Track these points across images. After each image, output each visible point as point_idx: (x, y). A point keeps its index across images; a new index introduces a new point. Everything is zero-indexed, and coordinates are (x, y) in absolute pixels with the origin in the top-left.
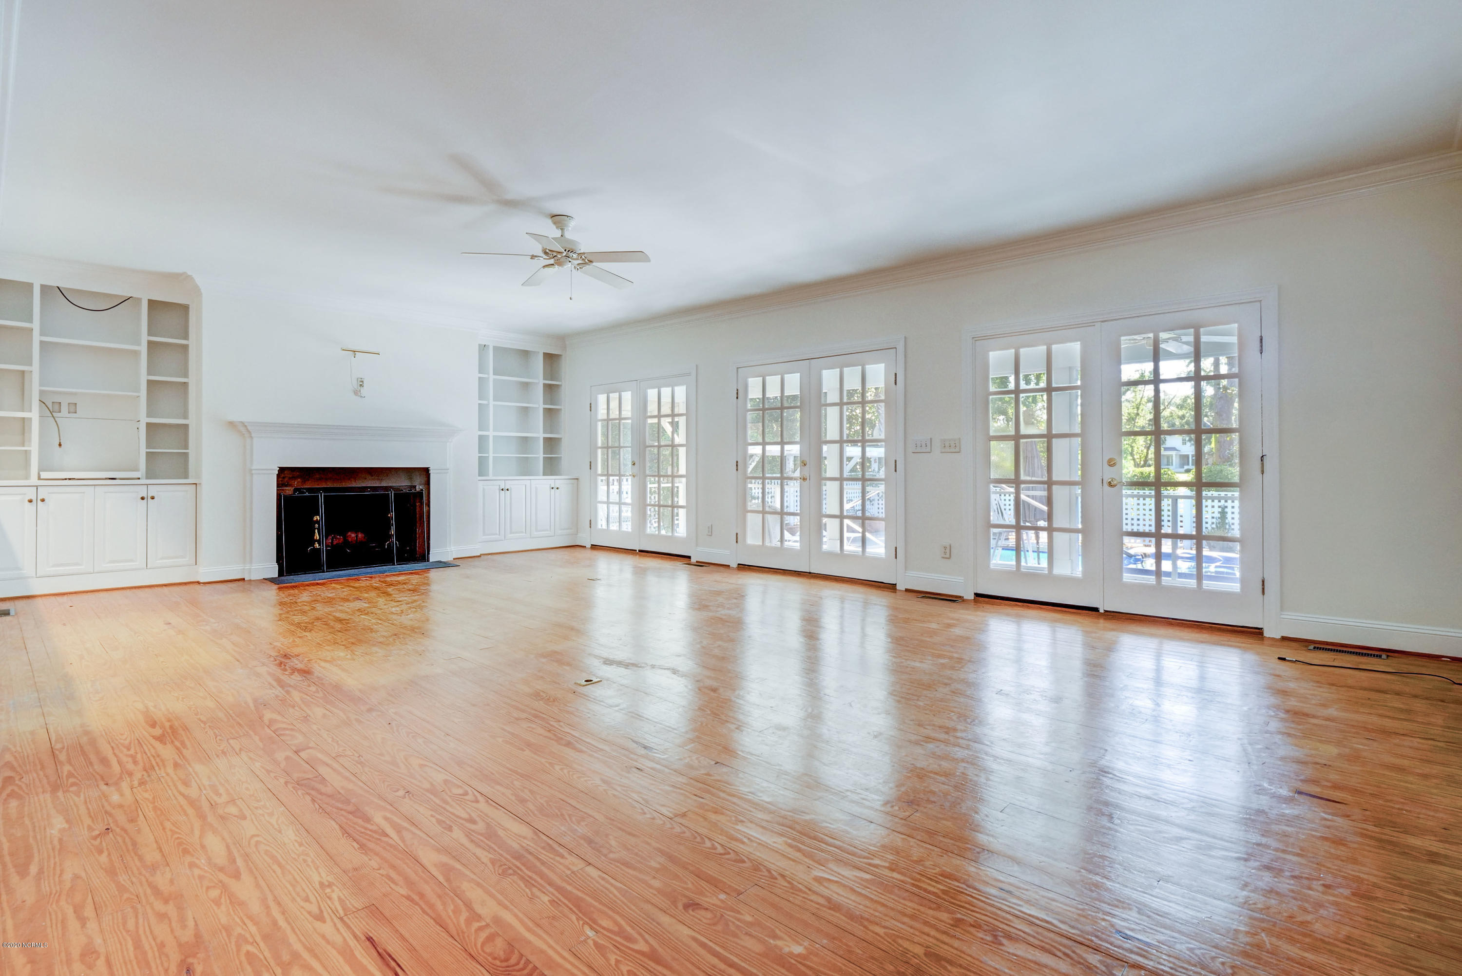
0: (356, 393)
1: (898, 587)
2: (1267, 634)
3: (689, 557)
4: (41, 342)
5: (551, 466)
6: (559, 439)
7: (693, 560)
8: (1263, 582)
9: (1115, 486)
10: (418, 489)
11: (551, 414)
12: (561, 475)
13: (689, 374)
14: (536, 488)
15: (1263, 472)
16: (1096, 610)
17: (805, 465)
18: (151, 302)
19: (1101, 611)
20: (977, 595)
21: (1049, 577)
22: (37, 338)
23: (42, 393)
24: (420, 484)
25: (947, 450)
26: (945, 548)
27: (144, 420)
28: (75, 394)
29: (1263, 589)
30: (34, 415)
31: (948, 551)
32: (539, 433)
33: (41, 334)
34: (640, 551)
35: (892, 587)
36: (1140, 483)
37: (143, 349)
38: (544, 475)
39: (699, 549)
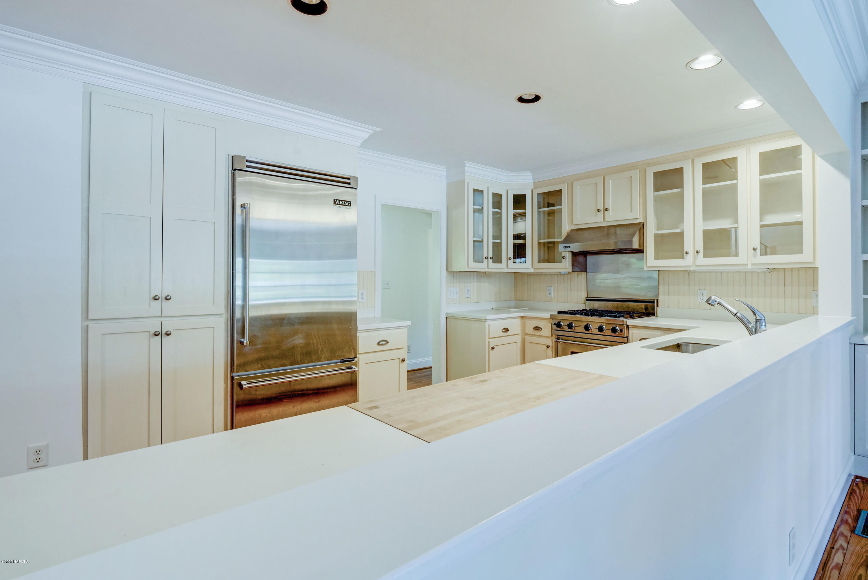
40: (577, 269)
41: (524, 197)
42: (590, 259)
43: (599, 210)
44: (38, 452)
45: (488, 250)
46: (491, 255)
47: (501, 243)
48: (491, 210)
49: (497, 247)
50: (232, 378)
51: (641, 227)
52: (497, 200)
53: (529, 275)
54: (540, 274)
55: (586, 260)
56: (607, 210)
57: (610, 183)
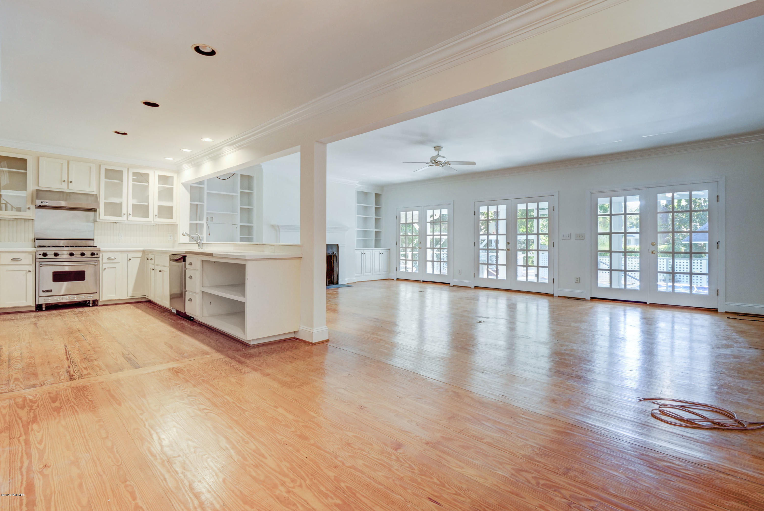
1: (554, 295)
2: (719, 311)
3: (449, 284)
4: (207, 193)
5: (377, 244)
6: (380, 232)
7: (451, 285)
8: (718, 290)
9: (654, 253)
11: (377, 220)
12: (381, 247)
13: (449, 204)
14: (375, 253)
15: (718, 248)
16: (646, 303)
17: (509, 244)
18: (242, 175)
19: (648, 303)
20: (592, 298)
21: (625, 290)
22: (206, 191)
23: (207, 213)
25: (578, 238)
26: (577, 279)
27: (239, 224)
28: (213, 213)
29: (718, 293)
30: (204, 222)
31: (578, 280)
32: (372, 229)
33: (207, 190)
34: (423, 281)
35: (552, 295)
36: (665, 253)
37: (239, 194)
38: (375, 247)
39: (455, 280)
43: (64, 181)
56: (71, 182)
57: (73, 166)
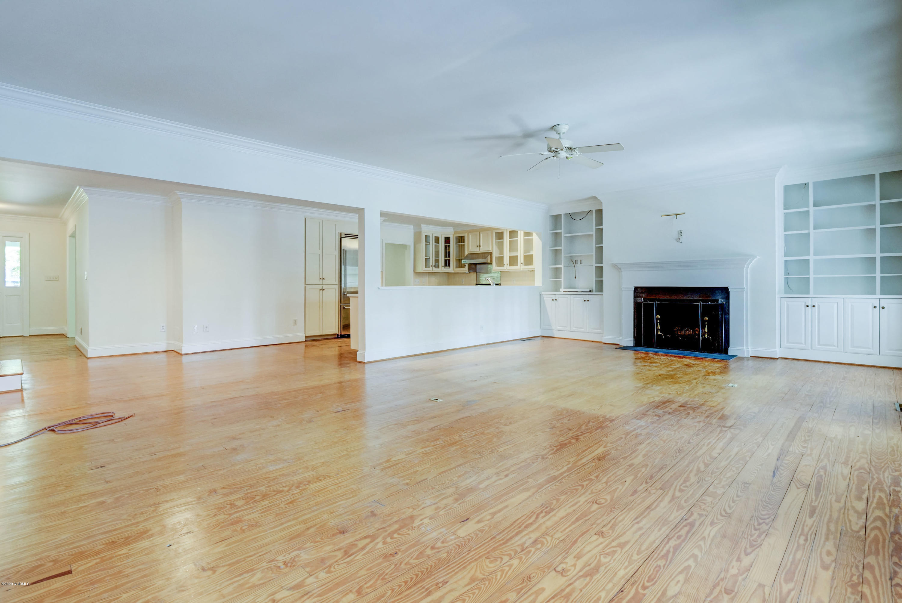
0: (678, 240)
10: (720, 302)
14: (852, 306)
22: (563, 235)
24: (722, 299)
27: (594, 265)
30: (562, 266)
32: (875, 253)
37: (594, 233)
40: (471, 271)
41: (449, 238)
42: (478, 266)
43: (477, 246)
44: (295, 321)
45: (432, 262)
46: (434, 265)
47: (439, 259)
48: (434, 244)
49: (437, 261)
50: (341, 306)
51: (491, 254)
52: (437, 240)
53: (454, 274)
54: (458, 273)
55: (476, 267)
56: (480, 246)
57: (481, 235)
